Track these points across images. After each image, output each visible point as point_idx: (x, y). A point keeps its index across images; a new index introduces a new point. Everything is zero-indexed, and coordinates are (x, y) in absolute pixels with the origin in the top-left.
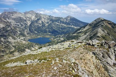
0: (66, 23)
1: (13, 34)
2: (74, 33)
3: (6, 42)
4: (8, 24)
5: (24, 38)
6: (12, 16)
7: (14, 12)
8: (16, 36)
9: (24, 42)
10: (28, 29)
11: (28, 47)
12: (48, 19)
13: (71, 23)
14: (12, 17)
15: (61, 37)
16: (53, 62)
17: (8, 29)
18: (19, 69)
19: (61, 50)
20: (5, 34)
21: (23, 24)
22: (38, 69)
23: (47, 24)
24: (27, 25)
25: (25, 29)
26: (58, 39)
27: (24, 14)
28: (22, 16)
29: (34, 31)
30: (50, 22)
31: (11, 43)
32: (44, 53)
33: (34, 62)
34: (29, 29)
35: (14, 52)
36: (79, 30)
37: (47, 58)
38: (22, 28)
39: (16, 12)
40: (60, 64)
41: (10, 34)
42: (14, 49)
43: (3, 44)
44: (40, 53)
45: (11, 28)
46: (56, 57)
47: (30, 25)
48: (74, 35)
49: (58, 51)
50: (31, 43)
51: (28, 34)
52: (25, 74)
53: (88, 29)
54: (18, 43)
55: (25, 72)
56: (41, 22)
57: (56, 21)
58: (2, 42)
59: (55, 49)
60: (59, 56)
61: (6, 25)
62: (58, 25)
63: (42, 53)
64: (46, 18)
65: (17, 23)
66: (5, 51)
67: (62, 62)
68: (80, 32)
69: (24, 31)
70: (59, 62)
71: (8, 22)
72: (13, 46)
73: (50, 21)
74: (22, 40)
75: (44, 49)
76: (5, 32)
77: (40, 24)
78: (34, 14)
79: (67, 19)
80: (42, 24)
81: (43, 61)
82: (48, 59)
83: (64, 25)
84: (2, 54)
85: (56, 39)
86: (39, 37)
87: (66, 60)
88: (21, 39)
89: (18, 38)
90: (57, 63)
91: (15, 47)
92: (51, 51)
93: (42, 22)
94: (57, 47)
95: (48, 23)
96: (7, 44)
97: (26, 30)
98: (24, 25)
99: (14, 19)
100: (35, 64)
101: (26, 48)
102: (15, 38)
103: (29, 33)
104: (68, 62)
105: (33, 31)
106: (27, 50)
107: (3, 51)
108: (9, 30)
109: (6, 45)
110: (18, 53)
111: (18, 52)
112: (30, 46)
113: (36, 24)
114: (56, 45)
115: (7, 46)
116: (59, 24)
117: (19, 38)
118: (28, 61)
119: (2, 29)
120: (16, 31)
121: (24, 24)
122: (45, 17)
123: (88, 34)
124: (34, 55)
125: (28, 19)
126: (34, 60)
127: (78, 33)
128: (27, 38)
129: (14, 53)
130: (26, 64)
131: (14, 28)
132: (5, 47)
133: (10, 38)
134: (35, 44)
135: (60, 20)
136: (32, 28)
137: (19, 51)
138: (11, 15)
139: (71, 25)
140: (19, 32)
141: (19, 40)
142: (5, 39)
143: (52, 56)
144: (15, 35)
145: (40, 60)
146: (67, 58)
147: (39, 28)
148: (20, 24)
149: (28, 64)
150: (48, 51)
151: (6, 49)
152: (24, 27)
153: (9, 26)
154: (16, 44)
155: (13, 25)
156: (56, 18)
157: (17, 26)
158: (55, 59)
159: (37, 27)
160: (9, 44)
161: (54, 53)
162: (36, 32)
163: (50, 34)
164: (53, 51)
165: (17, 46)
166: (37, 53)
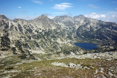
1: (62, 36)
4: (59, 27)
5: (71, 41)
6: (63, 19)
7: (65, 16)
8: (64, 39)
9: (70, 45)
10: (76, 33)
11: (74, 51)
12: (97, 24)
14: (63, 21)
15: (111, 44)
16: (97, 71)
17: (58, 31)
18: (62, 69)
19: (108, 59)
20: (55, 35)
21: (71, 28)
22: (80, 74)
23: (96, 30)
24: (75, 29)
25: (73, 33)
26: (107, 47)
27: (73, 18)
28: (71, 20)
30: (99, 28)
31: (59, 44)
32: (88, 59)
33: (76, 66)
38: (70, 31)
40: (105, 75)
41: (59, 36)
42: (60, 50)
43: (52, 44)
44: (84, 58)
45: (61, 31)
46: (101, 67)
47: (78, 29)
49: (105, 61)
50: (77, 47)
51: (75, 38)
52: (66, 75)
54: (65, 45)
55: (66, 74)
56: (89, 27)
57: (107, 26)
58: (52, 42)
59: (101, 58)
60: (104, 67)
61: (57, 27)
62: (108, 31)
63: (86, 59)
64: (96, 23)
65: (66, 26)
66: (53, 51)
67: (107, 74)
69: (71, 34)
70: (103, 73)
71: (59, 25)
72: (60, 47)
73: (100, 26)
74: (68, 43)
75: (89, 55)
76: (55, 34)
77: (88, 28)
78: (83, 19)
81: (86, 67)
82: (91, 67)
84: (51, 53)
85: (104, 46)
86: (85, 42)
87: (113, 73)
88: (68, 41)
89: (66, 40)
90: (101, 73)
92: (97, 59)
93: (91, 26)
94: (104, 56)
95: (97, 28)
96: (56, 45)
98: (72, 29)
99: (64, 23)
100: (77, 69)
101: (71, 51)
102: (63, 40)
104: (115, 76)
105: (80, 35)
106: (72, 53)
107: (51, 50)
108: (59, 32)
111: (64, 53)
113: (84, 29)
114: (103, 54)
115: (55, 47)
116: (110, 30)
117: (66, 41)
118: (71, 64)
119: (53, 31)
120: (64, 34)
121: (73, 28)
122: (94, 22)
124: (78, 59)
125: (76, 23)
126: (77, 65)
128: (73, 41)
129: (60, 54)
130: (68, 67)
131: (63, 31)
132: (53, 47)
133: (59, 39)
134: (80, 48)
135: (111, 26)
136: (80, 32)
140: (67, 35)
142: (54, 40)
143: (96, 65)
144: (63, 37)
145: (83, 66)
146: (115, 71)
147: (86, 32)
148: (69, 27)
149: (70, 66)
150: (93, 58)
151: (54, 49)
152: (72, 31)
153: (59, 29)
154: (63, 46)
155: (63, 28)
156: (107, 24)
157: (66, 29)
158: (99, 69)
159: (84, 32)
160: (57, 44)
161: (100, 62)
162: (83, 36)
163: (98, 40)
164: (98, 59)
165: (63, 48)
166: (80, 58)
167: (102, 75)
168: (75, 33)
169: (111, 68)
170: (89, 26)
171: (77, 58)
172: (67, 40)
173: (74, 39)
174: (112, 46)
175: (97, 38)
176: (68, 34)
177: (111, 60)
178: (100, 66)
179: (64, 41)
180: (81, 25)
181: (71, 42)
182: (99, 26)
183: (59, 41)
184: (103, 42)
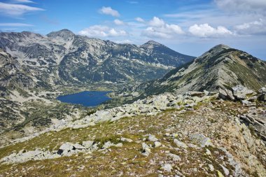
0: (144, 58)
1: (21, 83)
2: (163, 80)
3: (6, 104)
4: (10, 61)
5: (49, 92)
6: (20, 41)
7: (24, 32)
8: (30, 89)
9: (48, 102)
10: (57, 72)
11: (58, 114)
12: (103, 49)
13: (155, 57)
14: (20, 44)
17: (10, 73)
21: (45, 61)
23: (101, 61)
24: (55, 62)
25: (50, 73)
26: (127, 94)
27: (46, 37)
28: (42, 43)
29: (71, 76)
30: (108, 56)
31: (17, 106)
32: (104, 123)
33: (82, 147)
34: (60, 71)
35: (23, 126)
36: (174, 72)
37: (119, 137)
38: (42, 69)
39: (28, 34)
40: (172, 152)
41: (16, 84)
42: (24, 120)
44: (93, 124)
45: (18, 71)
46: (146, 132)
47: (62, 63)
48: (162, 84)
50: (64, 104)
51: (56, 84)
53: (195, 71)
54: (34, 105)
56: (87, 56)
60: (152, 131)
61: (6, 62)
62: (125, 61)
63: (98, 125)
64: (99, 47)
65: (30, 57)
66: (3, 125)
67: (174, 146)
68: (177, 78)
69: (47, 76)
70: (164, 146)
71: (10, 56)
72: (22, 113)
73: (108, 52)
74: (42, 99)
75: (103, 115)
76: (3, 80)
77: (84, 59)
78: (70, 39)
79: (146, 49)
80: (89, 59)
81: (108, 144)
82: (123, 139)
83: (141, 63)
86: (82, 90)
87: (182, 141)
88: (40, 95)
89: (35, 92)
90: (159, 149)
91: (26, 114)
93: (89, 55)
94: (137, 109)
95: (102, 57)
96: (8, 109)
97: (53, 75)
98: (48, 63)
99: (25, 50)
101: (51, 116)
102: (27, 93)
103: (58, 82)
105: (69, 76)
108: (12, 75)
109: (4, 109)
110: (33, 128)
111: (34, 125)
112: (62, 112)
113: (75, 61)
115: (7, 113)
116: (128, 59)
117: (36, 94)
118: (66, 147)
120: (29, 78)
121: (48, 61)
122: (95, 45)
123: (194, 82)
124: (78, 130)
125: (56, 48)
126: (81, 144)
127: (173, 80)
128: (54, 93)
129: (23, 129)
131: (25, 70)
132: (2, 115)
133: (15, 92)
134: (73, 107)
135: (130, 50)
136: (67, 70)
137: (35, 123)
138: (18, 39)
139: (157, 63)
140: (36, 80)
141: (35, 98)
142: (2, 95)
143: (132, 132)
144: (25, 86)
145: (100, 142)
146: (181, 135)
147: (82, 69)
148: (38, 60)
149: (65, 153)
151: (4, 120)
152: (48, 69)
153: (13, 65)
154: (29, 108)
155: (22, 64)
156: (122, 47)
157: (32, 66)
158: (145, 139)
159: (77, 68)
160: (12, 107)
161: (135, 123)
162: (75, 79)
163: (107, 82)
164: (126, 117)
165: (31, 113)
166: (84, 126)
167: (166, 152)
168: (55, 74)
169: (168, 130)
170: (85, 55)
171: (74, 128)
172: (37, 91)
173: (56, 87)
174: (136, 91)
175: (106, 79)
176: (38, 78)
177: (158, 114)
178: (141, 132)
179: (31, 95)
180: (67, 53)
181: (47, 94)
182: (106, 53)
183: (15, 96)
184: (118, 87)
